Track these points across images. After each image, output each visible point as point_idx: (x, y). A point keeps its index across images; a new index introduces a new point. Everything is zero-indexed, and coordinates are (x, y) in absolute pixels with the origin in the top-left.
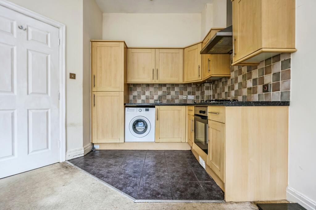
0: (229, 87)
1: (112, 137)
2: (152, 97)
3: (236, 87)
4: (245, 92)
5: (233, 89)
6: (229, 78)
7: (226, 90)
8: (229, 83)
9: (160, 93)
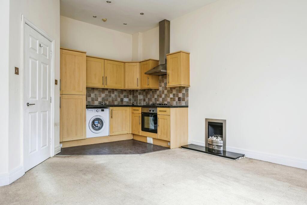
0: (158, 96)
1: (76, 134)
2: (97, 99)
3: (163, 96)
4: (169, 100)
5: (161, 97)
6: (158, 90)
7: (156, 97)
8: (158, 92)
9: (103, 95)
